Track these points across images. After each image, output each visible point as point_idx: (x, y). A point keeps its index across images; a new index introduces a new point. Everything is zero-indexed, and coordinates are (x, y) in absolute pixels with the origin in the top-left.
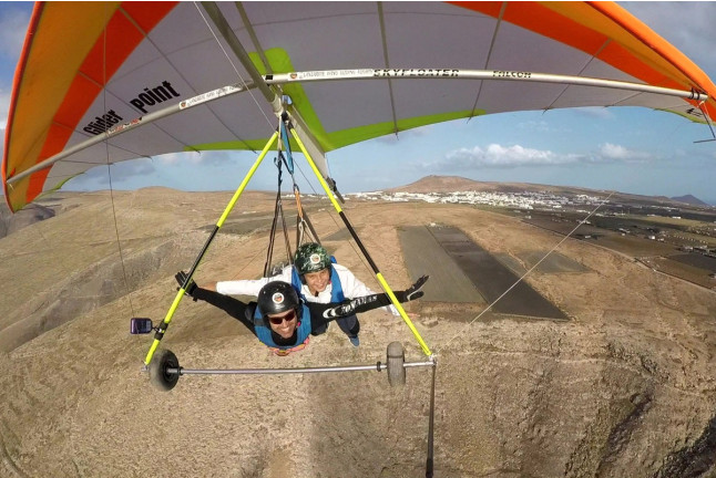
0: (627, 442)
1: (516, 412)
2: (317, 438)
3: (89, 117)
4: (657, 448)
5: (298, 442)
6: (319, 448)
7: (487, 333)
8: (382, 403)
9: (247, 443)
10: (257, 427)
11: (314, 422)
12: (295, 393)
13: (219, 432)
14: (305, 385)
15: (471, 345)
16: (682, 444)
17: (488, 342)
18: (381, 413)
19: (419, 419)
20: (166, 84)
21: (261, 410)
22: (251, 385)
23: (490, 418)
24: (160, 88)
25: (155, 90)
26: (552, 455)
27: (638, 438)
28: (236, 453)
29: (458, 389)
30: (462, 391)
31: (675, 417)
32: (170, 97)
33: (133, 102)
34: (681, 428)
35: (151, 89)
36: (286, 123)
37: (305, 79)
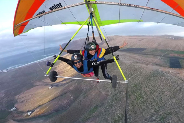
3: (38, 12)
20: (60, 4)
24: (58, 4)
25: (56, 5)
32: (60, 7)
33: (50, 8)
35: (55, 5)
36: (92, 15)
37: (98, 3)
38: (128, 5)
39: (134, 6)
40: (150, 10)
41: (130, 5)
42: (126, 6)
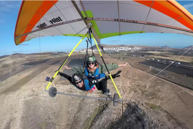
0: (98, 119)
1: (74, 109)
2: (23, 115)
3: (38, 24)
4: (107, 121)
5: (18, 116)
6: (23, 117)
7: (71, 88)
8: (42, 107)
9: (9, 116)
10: (11, 113)
11: (23, 112)
12: (20, 105)
13: (4, 114)
14: (23, 103)
15: (67, 91)
16: (114, 120)
17: (71, 90)
18: (41, 109)
19: (49, 111)
21: (13, 109)
22: (12, 103)
23: (67, 111)
24: (58, 18)
26: (79, 121)
27: (101, 118)
28: (6, 119)
29: (60, 103)
30: (61, 104)
31: (113, 112)
32: (60, 21)
33: (50, 21)
34: (115, 115)
35: (55, 18)
36: (90, 30)
37: (95, 19)
38: (126, 21)
39: (131, 21)
40: (149, 24)
41: (127, 21)
42: (123, 22)
